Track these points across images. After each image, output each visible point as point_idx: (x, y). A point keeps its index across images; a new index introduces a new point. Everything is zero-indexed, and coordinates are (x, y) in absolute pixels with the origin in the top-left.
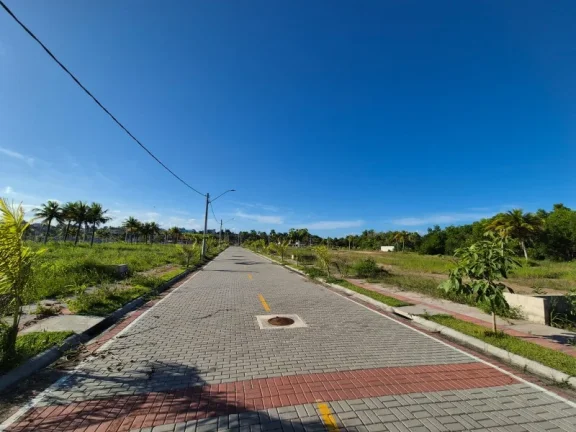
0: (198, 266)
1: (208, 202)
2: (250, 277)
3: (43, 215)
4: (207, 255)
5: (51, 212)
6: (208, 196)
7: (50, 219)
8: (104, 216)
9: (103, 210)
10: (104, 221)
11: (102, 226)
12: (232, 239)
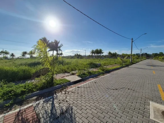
0: (127, 66)
1: (132, 42)
2: (154, 72)
3: (92, 53)
4: (133, 62)
5: (93, 52)
6: (132, 39)
7: (93, 54)
8: (102, 52)
9: (102, 50)
10: (102, 53)
11: (102, 54)
12: (148, 56)
